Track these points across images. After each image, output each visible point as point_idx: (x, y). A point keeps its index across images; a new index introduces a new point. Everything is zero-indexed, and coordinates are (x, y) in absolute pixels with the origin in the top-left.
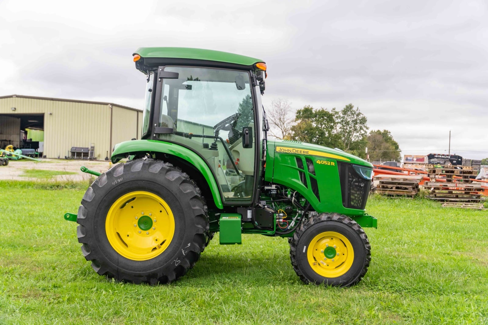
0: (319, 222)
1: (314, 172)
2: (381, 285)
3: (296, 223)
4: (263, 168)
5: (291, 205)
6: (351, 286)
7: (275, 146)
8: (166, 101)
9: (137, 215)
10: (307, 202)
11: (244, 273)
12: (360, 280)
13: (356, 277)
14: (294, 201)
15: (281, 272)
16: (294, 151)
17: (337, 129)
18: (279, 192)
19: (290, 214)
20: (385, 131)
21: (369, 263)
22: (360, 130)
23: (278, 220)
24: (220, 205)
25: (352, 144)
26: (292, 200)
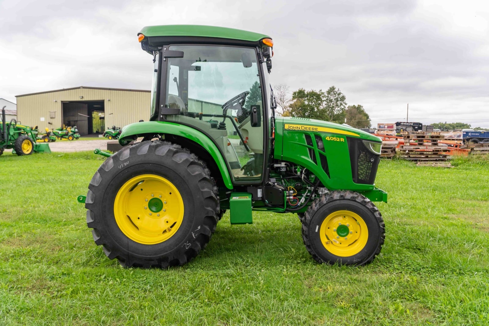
0: (331, 201)
1: (323, 149)
2: (396, 263)
3: (306, 199)
4: (272, 145)
5: (300, 182)
6: (365, 265)
7: (284, 124)
8: (176, 83)
9: (147, 197)
10: (316, 179)
11: (256, 251)
12: (374, 258)
13: (370, 256)
14: (304, 178)
15: (293, 249)
16: (303, 128)
17: (323, 106)
18: (288, 168)
19: (300, 191)
20: (359, 106)
21: (384, 241)
22: (340, 106)
23: (288, 197)
24: (229, 186)
25: (335, 116)
26: (302, 176)
